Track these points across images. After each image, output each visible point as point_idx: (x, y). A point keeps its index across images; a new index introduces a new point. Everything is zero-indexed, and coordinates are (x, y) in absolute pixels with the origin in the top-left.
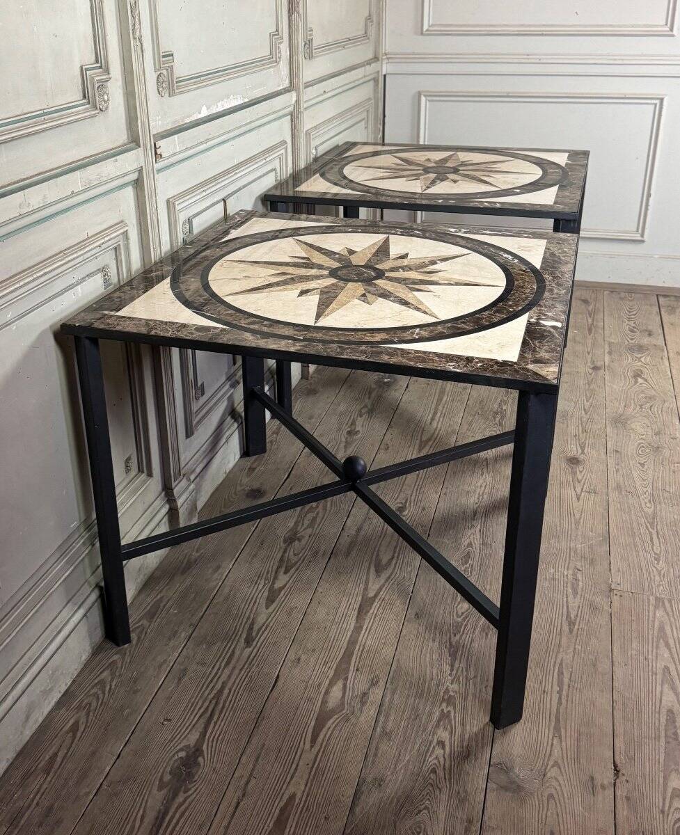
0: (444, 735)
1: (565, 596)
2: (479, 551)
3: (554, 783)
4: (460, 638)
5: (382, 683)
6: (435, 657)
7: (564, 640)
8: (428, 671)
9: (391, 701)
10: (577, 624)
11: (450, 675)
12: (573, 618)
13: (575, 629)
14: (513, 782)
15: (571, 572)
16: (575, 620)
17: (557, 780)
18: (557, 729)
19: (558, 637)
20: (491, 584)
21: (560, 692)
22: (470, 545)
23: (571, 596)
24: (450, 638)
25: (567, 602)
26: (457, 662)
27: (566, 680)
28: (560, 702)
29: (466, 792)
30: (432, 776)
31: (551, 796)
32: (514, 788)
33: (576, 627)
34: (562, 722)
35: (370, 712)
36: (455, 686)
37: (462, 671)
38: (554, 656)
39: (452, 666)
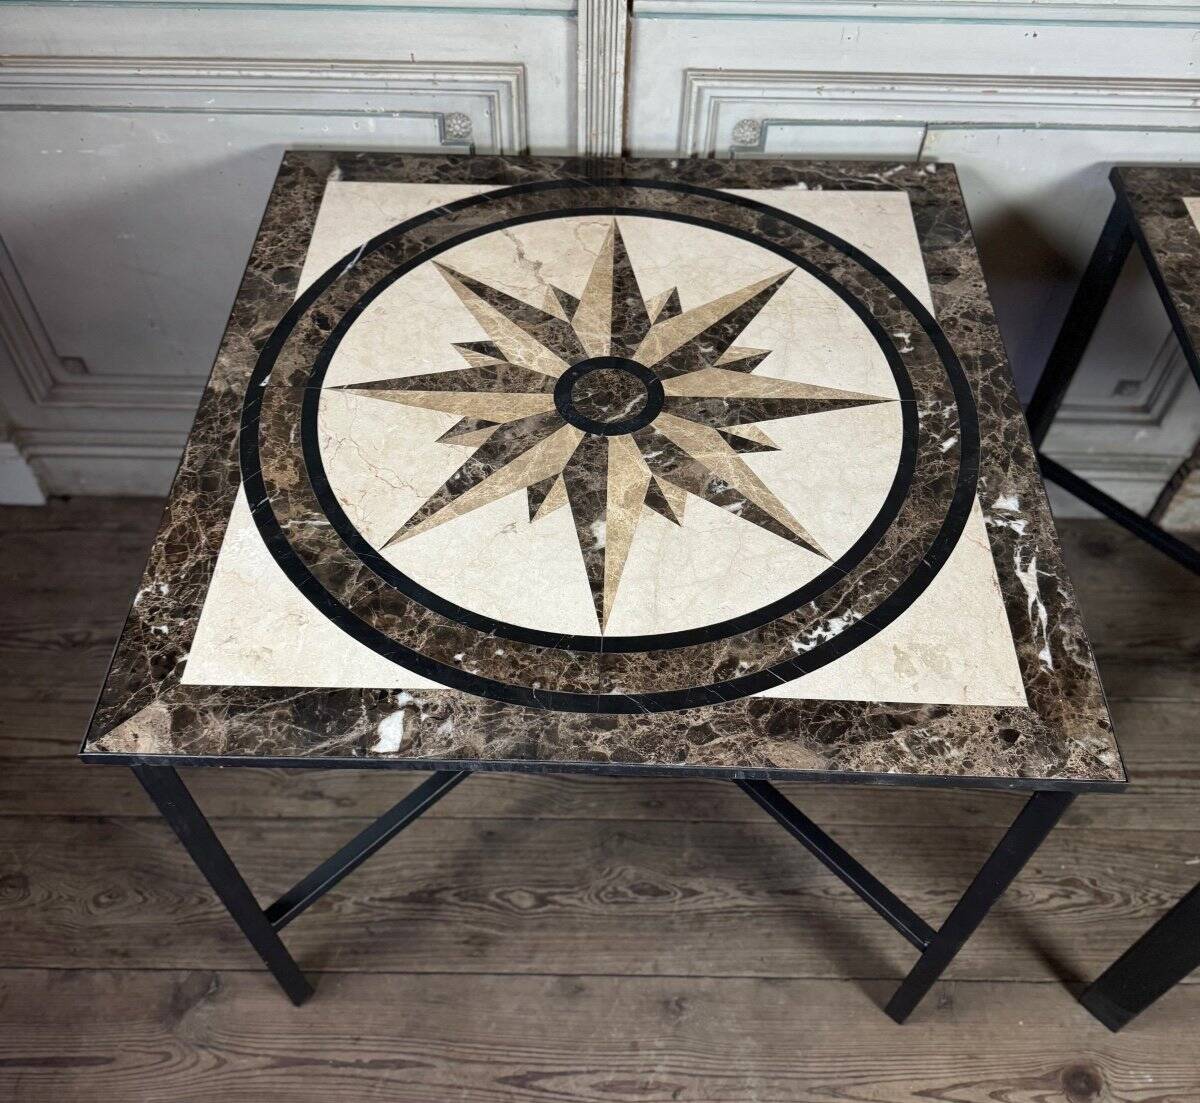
1: (591, 1068)
2: (676, 908)
3: (189, 1061)
4: (449, 904)
5: (341, 811)
6: (406, 873)
7: (478, 1069)
8: (374, 868)
9: (316, 830)
10: (523, 1091)
11: (372, 899)
12: (536, 1084)
13: (507, 1088)
14: (189, 1003)
15: (664, 1078)
16: (532, 1088)
17: (194, 1065)
18: (285, 1062)
19: (484, 1059)
20: (589, 938)
21: (359, 1064)
22: (693, 893)
23: (596, 1079)
24: (447, 889)
25: (581, 1073)
26: (401, 905)
27: (386, 1073)
28: (337, 1064)
29: (170, 944)
30: (194, 900)
31: (168, 1056)
32: (177, 1006)
33: (514, 1090)
34: (297, 1069)
35: (291, 807)
36: (349, 907)
37: (383, 915)
38: (436, 1052)
39: (391, 899)
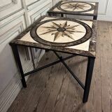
0: (75, 105)
26: (77, 90)
